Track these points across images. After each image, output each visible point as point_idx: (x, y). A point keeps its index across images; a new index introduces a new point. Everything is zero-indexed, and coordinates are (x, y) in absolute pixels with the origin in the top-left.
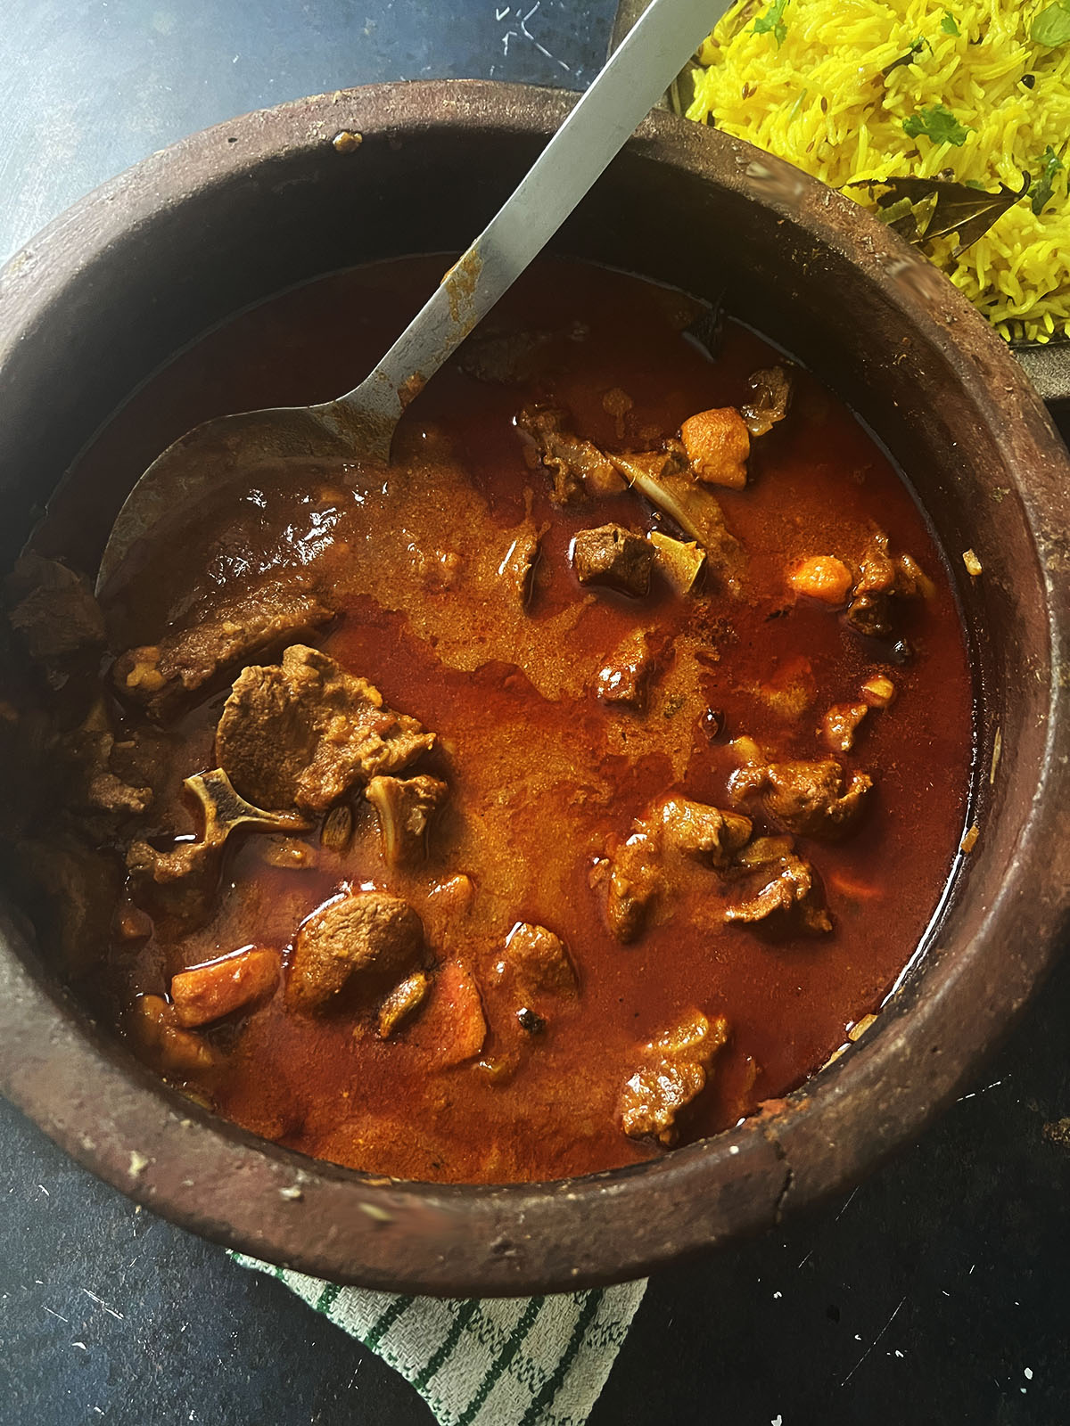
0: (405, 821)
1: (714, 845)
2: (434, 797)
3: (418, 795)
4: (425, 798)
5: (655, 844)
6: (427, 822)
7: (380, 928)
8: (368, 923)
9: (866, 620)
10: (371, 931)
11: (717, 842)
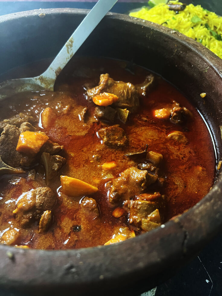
0: (52, 166)
1: (144, 178)
2: (61, 160)
3: (57, 159)
4: (59, 160)
5: (126, 179)
6: (59, 167)
7: (42, 195)
8: (38, 194)
9: (176, 119)
10: (40, 196)
11: (145, 178)
